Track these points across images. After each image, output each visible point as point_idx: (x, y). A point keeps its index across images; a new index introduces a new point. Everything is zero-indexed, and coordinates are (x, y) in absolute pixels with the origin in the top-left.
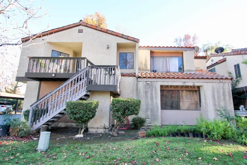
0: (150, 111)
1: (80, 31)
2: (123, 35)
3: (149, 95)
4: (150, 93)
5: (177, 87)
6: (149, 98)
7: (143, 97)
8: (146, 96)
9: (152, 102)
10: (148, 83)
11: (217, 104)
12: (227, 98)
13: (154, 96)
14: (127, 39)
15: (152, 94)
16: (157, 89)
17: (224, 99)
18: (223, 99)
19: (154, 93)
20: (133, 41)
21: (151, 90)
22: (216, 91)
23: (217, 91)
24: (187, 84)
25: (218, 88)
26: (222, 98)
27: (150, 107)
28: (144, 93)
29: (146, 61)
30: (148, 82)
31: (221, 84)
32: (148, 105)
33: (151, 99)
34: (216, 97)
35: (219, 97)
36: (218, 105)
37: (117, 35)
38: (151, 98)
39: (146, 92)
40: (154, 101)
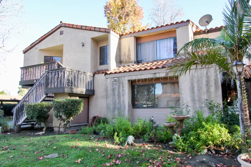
0: (117, 110)
1: (61, 33)
2: (95, 28)
3: (116, 93)
4: (117, 90)
5: (145, 80)
6: (117, 96)
7: (111, 95)
8: (114, 94)
9: (120, 101)
10: (115, 79)
11: (196, 98)
12: (213, 89)
13: (121, 94)
14: (100, 31)
15: (119, 92)
16: (124, 85)
17: (208, 91)
18: (206, 91)
19: (121, 90)
20: (105, 32)
21: (118, 87)
22: (195, 80)
23: (198, 81)
24: (158, 76)
25: (199, 76)
26: (204, 89)
27: (117, 106)
28: (112, 91)
29: (129, 51)
30: (115, 77)
31: (204, 71)
32: (115, 104)
33: (118, 97)
34: (196, 89)
35: (200, 89)
36: (199, 100)
37: (90, 29)
38: (118, 95)
39: (113, 90)
40: (122, 99)
